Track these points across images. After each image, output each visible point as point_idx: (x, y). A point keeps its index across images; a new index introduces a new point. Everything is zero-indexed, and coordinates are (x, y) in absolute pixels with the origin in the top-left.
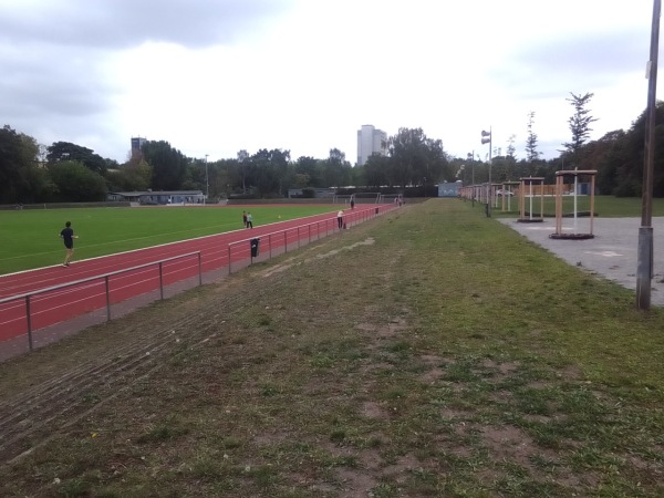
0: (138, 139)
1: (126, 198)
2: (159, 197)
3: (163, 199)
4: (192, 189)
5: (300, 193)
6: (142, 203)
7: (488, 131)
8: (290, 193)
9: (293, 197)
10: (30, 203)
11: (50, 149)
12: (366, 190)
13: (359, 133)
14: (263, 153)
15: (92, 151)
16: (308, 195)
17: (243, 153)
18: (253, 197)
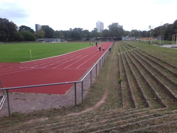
0: (37, 25)
1: (40, 40)
2: (48, 40)
3: (50, 40)
4: (57, 38)
5: (86, 39)
6: (45, 42)
7: (150, 26)
8: (83, 39)
9: (84, 40)
10: (17, 41)
11: (20, 27)
12: (103, 39)
13: (97, 23)
14: (76, 29)
15: (30, 28)
16: (88, 40)
17: (71, 29)
18: (73, 40)
